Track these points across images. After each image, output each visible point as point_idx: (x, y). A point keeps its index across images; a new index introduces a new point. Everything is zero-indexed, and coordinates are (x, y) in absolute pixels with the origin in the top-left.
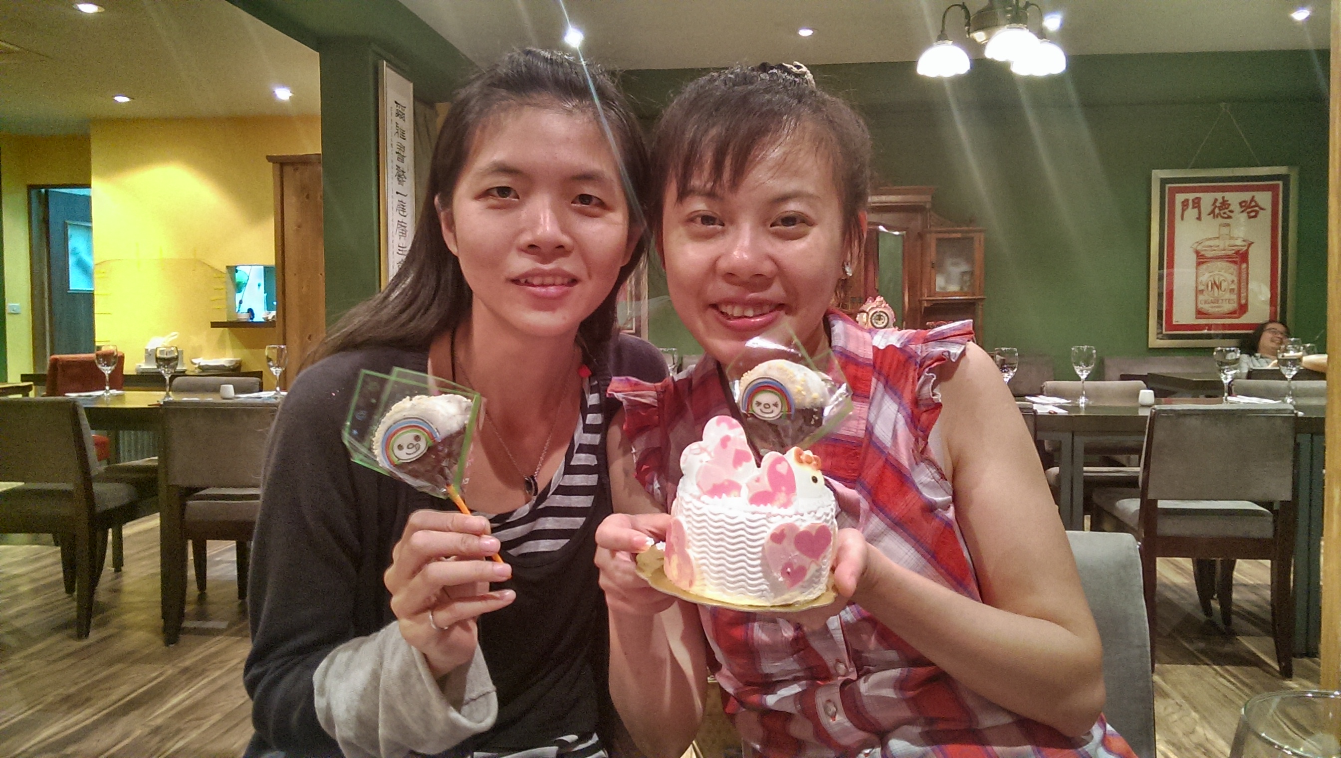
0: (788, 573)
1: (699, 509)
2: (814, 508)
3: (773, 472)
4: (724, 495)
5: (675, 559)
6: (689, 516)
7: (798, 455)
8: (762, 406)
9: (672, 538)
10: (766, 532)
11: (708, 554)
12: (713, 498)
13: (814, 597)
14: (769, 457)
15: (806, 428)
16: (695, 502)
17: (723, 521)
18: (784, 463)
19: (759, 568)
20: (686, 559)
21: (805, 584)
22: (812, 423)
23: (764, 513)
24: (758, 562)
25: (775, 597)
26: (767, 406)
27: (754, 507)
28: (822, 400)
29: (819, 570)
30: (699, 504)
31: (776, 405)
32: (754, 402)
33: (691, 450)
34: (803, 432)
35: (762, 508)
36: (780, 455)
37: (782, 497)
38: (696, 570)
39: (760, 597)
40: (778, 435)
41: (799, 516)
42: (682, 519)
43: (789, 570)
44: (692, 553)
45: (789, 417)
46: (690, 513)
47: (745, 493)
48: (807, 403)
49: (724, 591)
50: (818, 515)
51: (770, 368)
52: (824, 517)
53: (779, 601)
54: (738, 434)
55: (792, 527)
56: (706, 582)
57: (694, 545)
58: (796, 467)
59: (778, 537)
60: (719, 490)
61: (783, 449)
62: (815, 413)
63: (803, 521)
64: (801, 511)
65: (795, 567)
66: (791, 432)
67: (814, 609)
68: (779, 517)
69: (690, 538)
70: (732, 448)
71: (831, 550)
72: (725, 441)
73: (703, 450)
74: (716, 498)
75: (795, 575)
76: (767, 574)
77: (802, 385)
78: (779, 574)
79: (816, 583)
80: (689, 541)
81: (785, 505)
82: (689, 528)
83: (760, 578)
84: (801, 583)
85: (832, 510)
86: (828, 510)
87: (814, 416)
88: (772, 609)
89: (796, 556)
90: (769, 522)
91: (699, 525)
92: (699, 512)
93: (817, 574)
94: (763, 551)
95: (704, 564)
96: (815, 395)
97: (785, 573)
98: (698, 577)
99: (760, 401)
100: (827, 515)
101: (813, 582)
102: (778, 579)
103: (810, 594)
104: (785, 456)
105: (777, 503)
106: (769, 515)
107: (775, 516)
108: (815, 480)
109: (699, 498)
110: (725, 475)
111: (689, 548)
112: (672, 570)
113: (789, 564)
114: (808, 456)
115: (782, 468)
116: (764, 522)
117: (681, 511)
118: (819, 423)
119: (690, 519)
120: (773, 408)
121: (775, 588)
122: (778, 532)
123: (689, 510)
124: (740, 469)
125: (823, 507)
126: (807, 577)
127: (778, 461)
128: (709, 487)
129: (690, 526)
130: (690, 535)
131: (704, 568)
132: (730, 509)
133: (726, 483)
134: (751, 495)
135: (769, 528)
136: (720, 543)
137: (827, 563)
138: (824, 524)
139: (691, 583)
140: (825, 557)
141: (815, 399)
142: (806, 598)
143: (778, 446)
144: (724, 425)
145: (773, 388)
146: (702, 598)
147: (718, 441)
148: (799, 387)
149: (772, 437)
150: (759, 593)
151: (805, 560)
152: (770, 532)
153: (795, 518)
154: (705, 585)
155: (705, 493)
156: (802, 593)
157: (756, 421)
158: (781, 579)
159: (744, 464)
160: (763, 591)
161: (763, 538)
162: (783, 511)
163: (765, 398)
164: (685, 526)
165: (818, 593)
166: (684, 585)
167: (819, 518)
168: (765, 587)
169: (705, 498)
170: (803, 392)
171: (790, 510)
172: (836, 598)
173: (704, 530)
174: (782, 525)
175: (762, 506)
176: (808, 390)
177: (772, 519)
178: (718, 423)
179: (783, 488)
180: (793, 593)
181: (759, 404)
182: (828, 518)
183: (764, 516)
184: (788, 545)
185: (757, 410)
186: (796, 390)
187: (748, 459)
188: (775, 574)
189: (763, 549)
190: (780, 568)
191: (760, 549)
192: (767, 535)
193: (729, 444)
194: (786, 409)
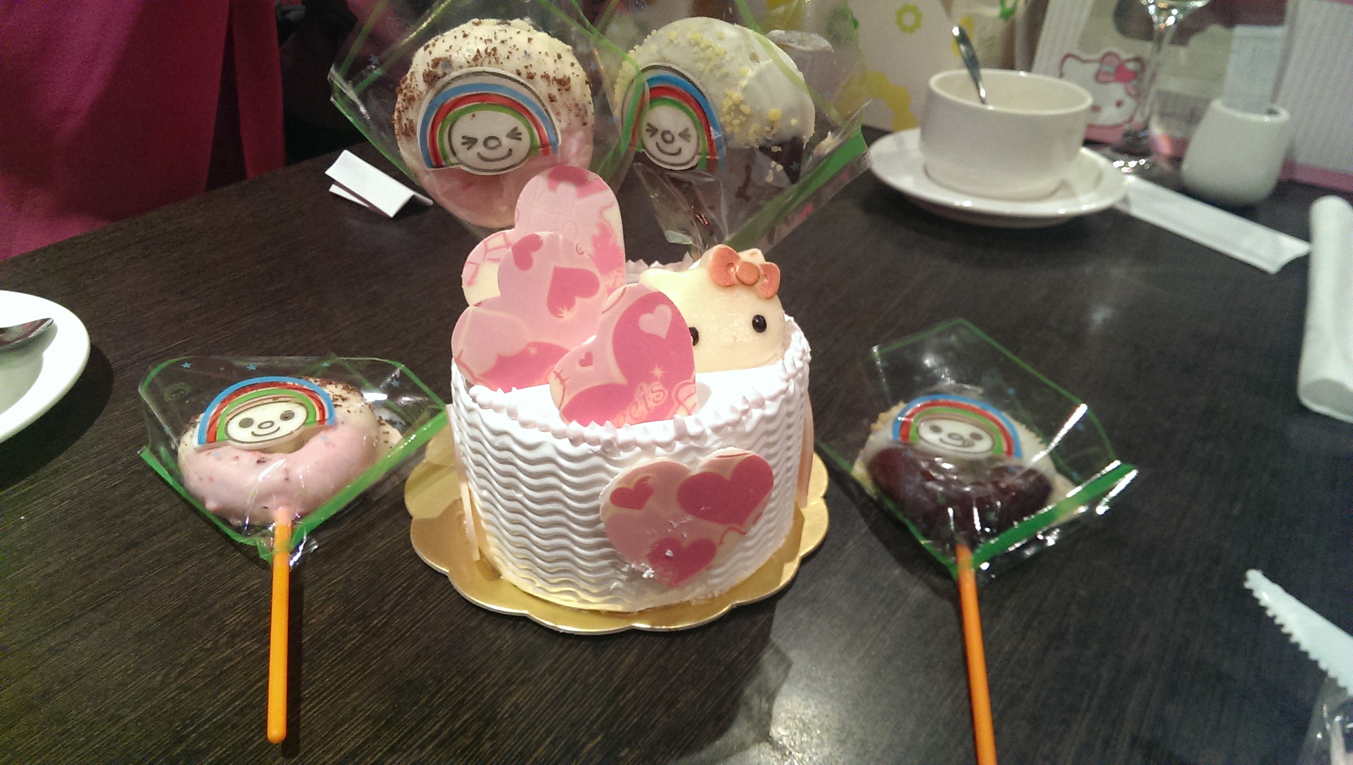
12: (496, 391)
43: (669, 553)
65: (685, 544)
135: (612, 474)
151: (712, 529)
152: (612, 484)
153: (679, 446)
179: (658, 372)
183: (598, 448)
190: (647, 551)
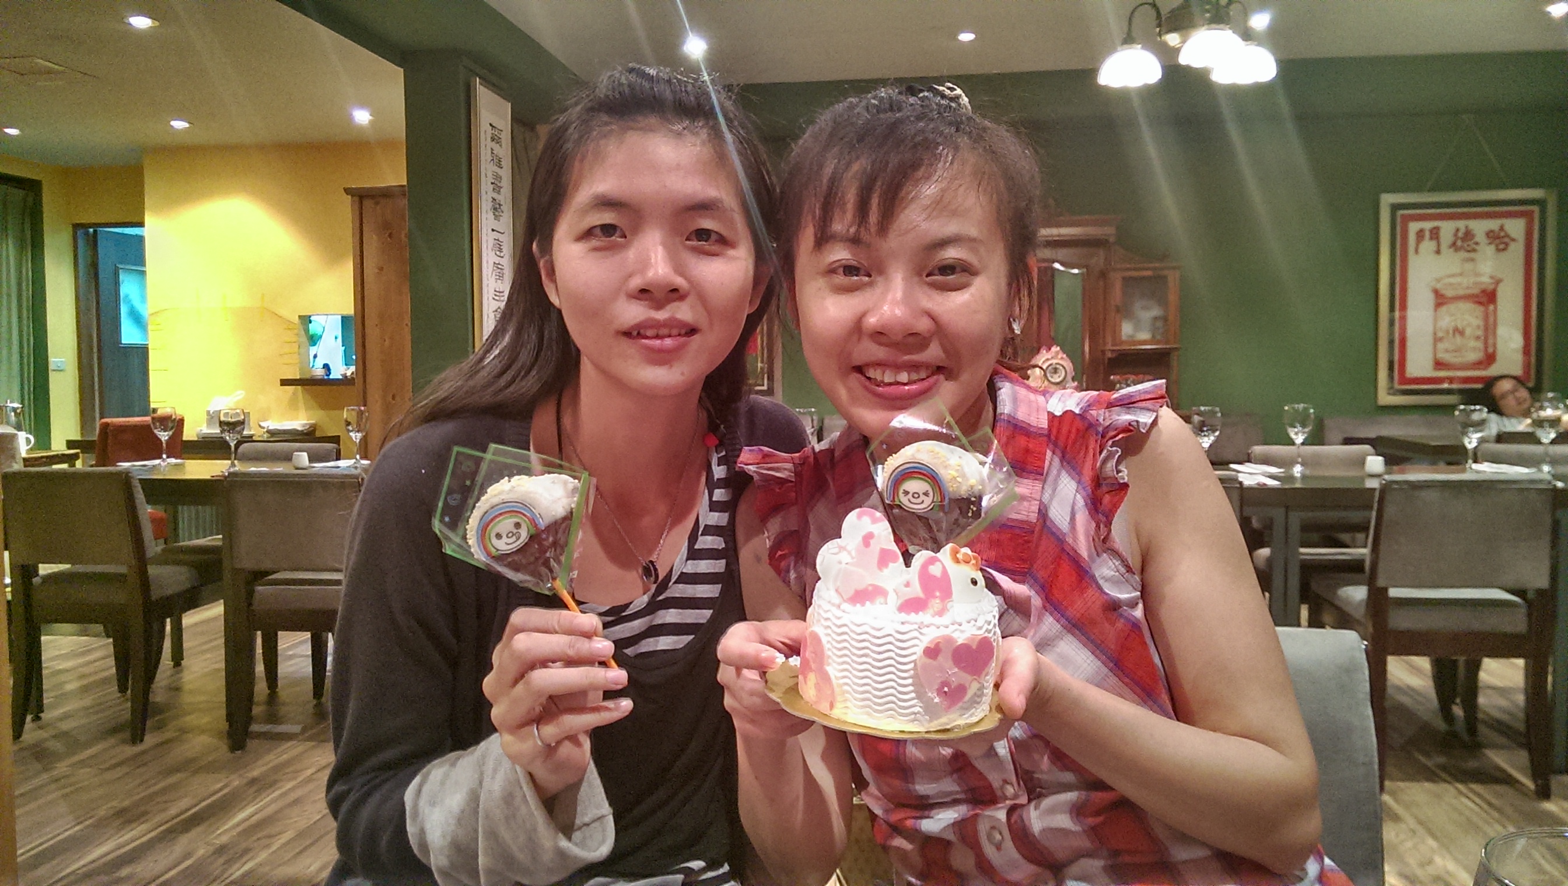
0: (945, 692)
1: (839, 618)
2: (974, 616)
3: (925, 577)
4: (868, 603)
5: (812, 678)
6: (829, 627)
7: (954, 553)
8: (910, 495)
9: (808, 653)
10: (917, 646)
11: (851, 672)
13: (975, 719)
14: (921, 556)
15: (963, 521)
16: (834, 610)
17: (866, 633)
18: (938, 563)
19: (911, 688)
20: (825, 677)
21: (965, 705)
22: (970, 514)
23: (916, 623)
24: (910, 681)
25: (931, 721)
26: (917, 495)
27: (903, 617)
28: (980, 487)
29: (982, 688)
30: (839, 613)
31: (926, 494)
32: (901, 491)
33: (829, 549)
34: (959, 525)
35: (913, 617)
36: (933, 554)
37: (936, 604)
38: (837, 690)
39: (913, 721)
40: (930, 528)
41: (956, 626)
42: (819, 629)
44: (832, 670)
45: (942, 507)
46: (828, 623)
47: (893, 601)
48: (963, 491)
49: (869, 714)
50: (979, 623)
51: (918, 451)
52: (986, 626)
53: (935, 725)
54: (882, 530)
55: (949, 640)
56: (849, 704)
57: (835, 662)
58: (953, 569)
59: (932, 652)
60: (861, 596)
61: (937, 547)
62: (973, 503)
63: (962, 632)
64: (958, 621)
66: (944, 525)
67: (975, 734)
68: (933, 628)
69: (830, 653)
70: (876, 546)
71: (994, 665)
72: (868, 539)
73: (842, 548)
74: (858, 605)
75: (953, 695)
76: (920, 695)
77: (957, 471)
78: (935, 695)
79: (978, 703)
80: (829, 657)
81: (940, 613)
82: (828, 642)
83: (913, 699)
84: (960, 704)
85: (994, 617)
86: (990, 617)
87: (972, 506)
88: (927, 736)
89: (955, 675)
90: (921, 633)
91: (839, 638)
92: (839, 622)
93: (979, 693)
94: (915, 669)
95: (847, 684)
96: (973, 481)
97: (940, 692)
98: (839, 698)
99: (907, 489)
100: (989, 623)
101: (975, 702)
102: (933, 699)
103: (971, 716)
104: (938, 555)
105: (931, 611)
106: (921, 626)
107: (928, 626)
108: (974, 582)
109: (839, 607)
110: (871, 577)
111: (829, 664)
112: (809, 689)
113: (945, 684)
114: (965, 554)
115: (935, 570)
116: (915, 634)
117: (819, 621)
118: (977, 515)
119: (829, 631)
120: (923, 497)
121: (930, 711)
122: (932, 646)
123: (827, 619)
124: (886, 571)
125: (984, 614)
126: (967, 698)
127: (932, 561)
128: (851, 592)
129: (830, 639)
130: (829, 649)
131: (846, 688)
132: (875, 618)
133: (870, 588)
134: (900, 602)
136: (864, 659)
137: (990, 680)
138: (986, 635)
139: (832, 706)
140: (986, 675)
141: (972, 487)
142: (968, 721)
143: (929, 544)
144: (866, 519)
145: (924, 475)
146: (845, 722)
147: (859, 539)
148: (954, 473)
149: (923, 533)
150: (913, 716)
154: (846, 707)
155: (845, 601)
156: (961, 715)
157: (905, 513)
158: (937, 700)
159: (891, 565)
160: (915, 714)
161: (915, 653)
162: (937, 620)
163: (914, 486)
164: (824, 640)
165: (982, 715)
166: (824, 707)
167: (980, 628)
168: (917, 709)
169: (846, 606)
170: (958, 479)
171: (945, 620)
172: (1001, 720)
173: (846, 644)
174: (938, 637)
175: (913, 614)
176: (963, 475)
177: (924, 630)
178: (859, 517)
180: (952, 716)
181: (906, 493)
182: (990, 627)
184: (945, 661)
185: (904, 500)
186: (950, 477)
187: (895, 560)
188: (930, 694)
189: (915, 665)
191: (912, 665)
192: (919, 650)
193: (872, 542)
194: (938, 498)
